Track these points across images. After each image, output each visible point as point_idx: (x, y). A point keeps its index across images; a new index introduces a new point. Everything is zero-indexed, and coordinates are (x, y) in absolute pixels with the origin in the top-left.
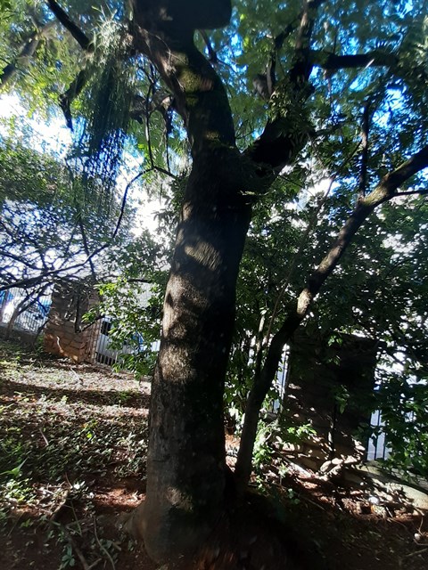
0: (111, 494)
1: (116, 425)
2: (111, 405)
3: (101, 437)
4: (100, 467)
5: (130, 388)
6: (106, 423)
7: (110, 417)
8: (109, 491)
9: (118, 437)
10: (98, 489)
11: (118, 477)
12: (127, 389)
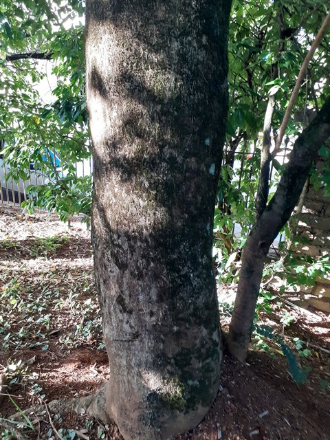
0: (61, 370)
1: (48, 284)
2: (34, 258)
3: (31, 302)
4: (37, 339)
5: (56, 233)
6: (32, 282)
7: (36, 274)
8: (57, 367)
9: (54, 298)
10: (42, 367)
11: (66, 349)
12: (51, 234)
